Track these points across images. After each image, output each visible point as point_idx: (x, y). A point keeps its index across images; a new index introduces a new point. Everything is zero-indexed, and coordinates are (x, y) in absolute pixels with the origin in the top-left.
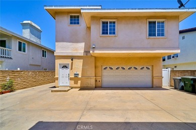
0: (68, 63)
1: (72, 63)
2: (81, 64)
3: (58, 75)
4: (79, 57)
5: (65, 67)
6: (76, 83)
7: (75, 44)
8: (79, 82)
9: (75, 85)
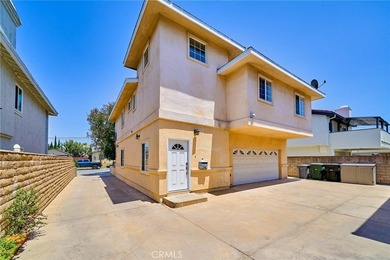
0: (187, 138)
1: (195, 139)
2: (210, 143)
3: (166, 165)
4: (207, 129)
5: (177, 147)
6: (201, 182)
7: (198, 100)
8: (207, 178)
9: (201, 187)
